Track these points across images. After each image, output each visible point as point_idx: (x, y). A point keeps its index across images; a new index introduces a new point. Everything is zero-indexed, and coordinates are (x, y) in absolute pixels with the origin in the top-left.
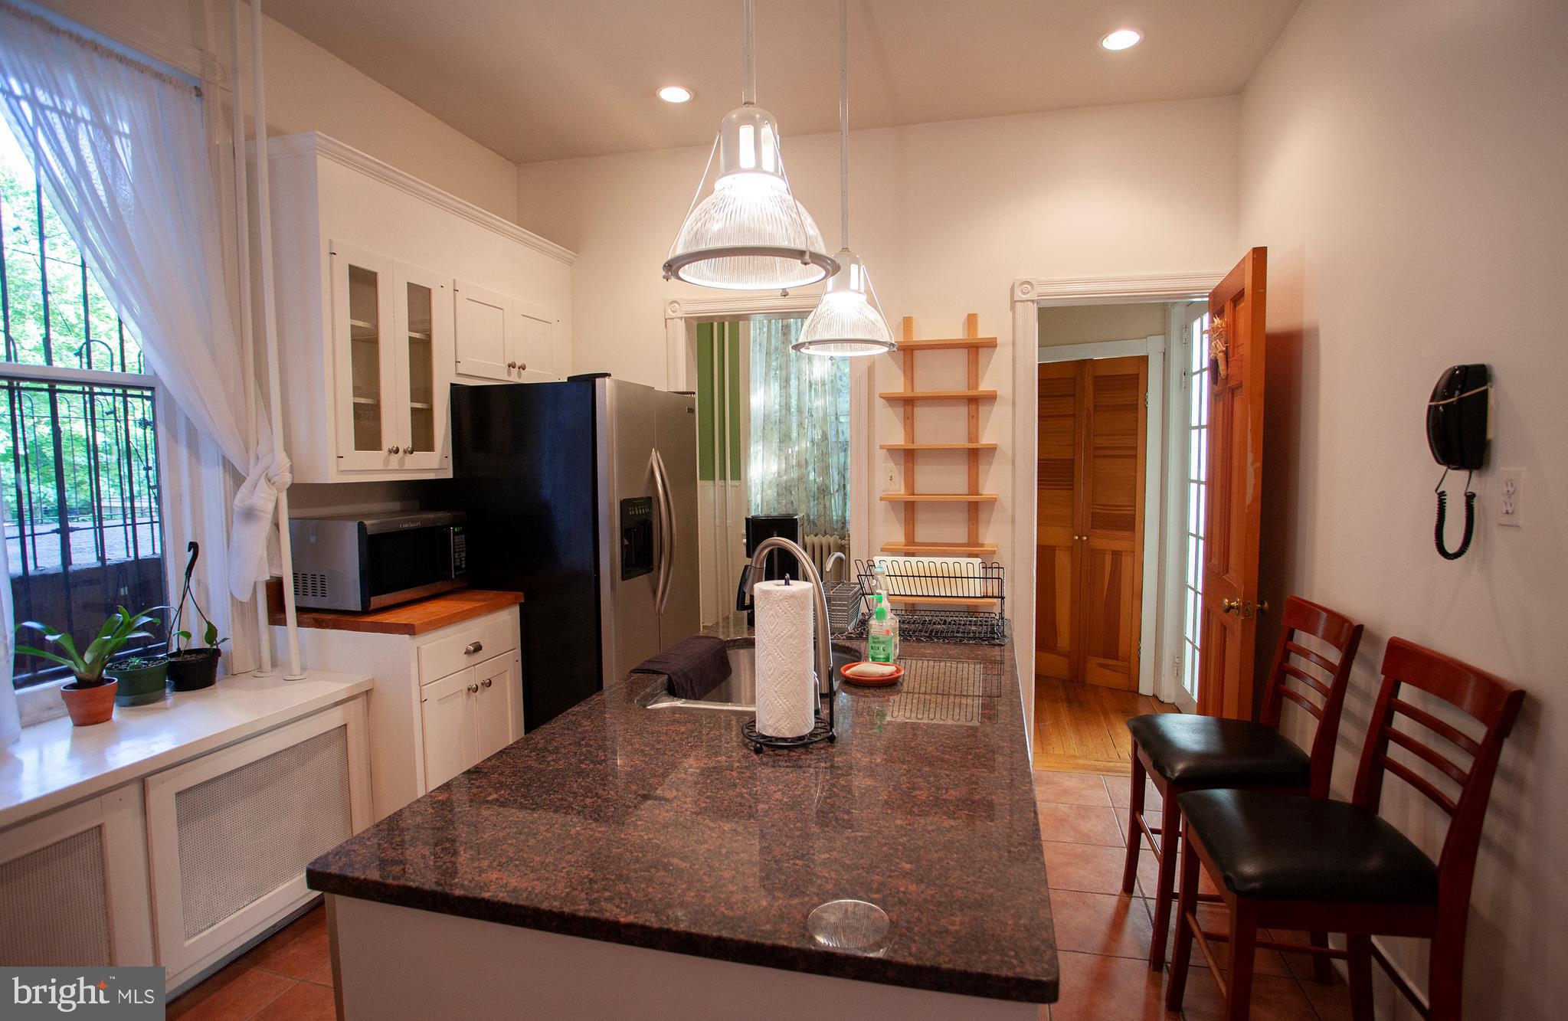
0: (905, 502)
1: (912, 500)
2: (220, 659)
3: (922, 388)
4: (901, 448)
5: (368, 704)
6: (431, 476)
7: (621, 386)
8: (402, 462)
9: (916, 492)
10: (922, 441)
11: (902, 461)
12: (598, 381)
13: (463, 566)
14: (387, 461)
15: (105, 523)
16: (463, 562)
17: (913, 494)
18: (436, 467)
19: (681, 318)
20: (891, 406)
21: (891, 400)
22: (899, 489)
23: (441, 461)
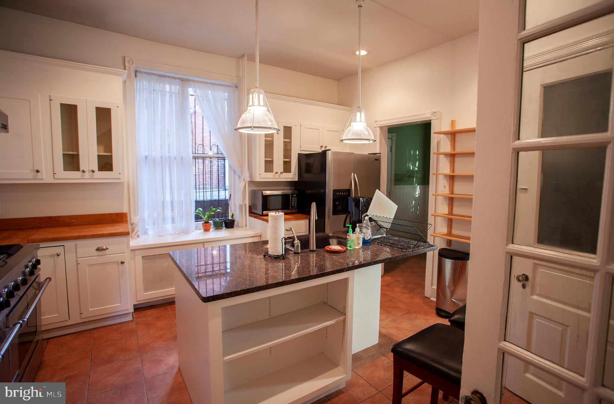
0: (449, 197)
1: (452, 197)
2: (235, 222)
3: (458, 150)
4: (448, 175)
5: (261, 238)
6: (290, 180)
7: (335, 153)
8: (279, 176)
9: (454, 193)
10: (457, 172)
11: (448, 180)
12: (327, 152)
13: (296, 206)
14: (274, 175)
15: (220, 190)
16: (296, 205)
17: (453, 194)
18: (291, 177)
19: (378, 127)
20: (446, 158)
21: (446, 155)
22: (447, 191)
23: (293, 176)
